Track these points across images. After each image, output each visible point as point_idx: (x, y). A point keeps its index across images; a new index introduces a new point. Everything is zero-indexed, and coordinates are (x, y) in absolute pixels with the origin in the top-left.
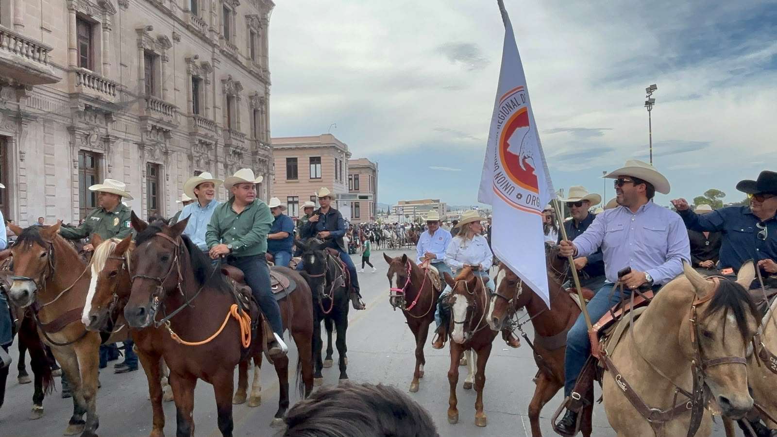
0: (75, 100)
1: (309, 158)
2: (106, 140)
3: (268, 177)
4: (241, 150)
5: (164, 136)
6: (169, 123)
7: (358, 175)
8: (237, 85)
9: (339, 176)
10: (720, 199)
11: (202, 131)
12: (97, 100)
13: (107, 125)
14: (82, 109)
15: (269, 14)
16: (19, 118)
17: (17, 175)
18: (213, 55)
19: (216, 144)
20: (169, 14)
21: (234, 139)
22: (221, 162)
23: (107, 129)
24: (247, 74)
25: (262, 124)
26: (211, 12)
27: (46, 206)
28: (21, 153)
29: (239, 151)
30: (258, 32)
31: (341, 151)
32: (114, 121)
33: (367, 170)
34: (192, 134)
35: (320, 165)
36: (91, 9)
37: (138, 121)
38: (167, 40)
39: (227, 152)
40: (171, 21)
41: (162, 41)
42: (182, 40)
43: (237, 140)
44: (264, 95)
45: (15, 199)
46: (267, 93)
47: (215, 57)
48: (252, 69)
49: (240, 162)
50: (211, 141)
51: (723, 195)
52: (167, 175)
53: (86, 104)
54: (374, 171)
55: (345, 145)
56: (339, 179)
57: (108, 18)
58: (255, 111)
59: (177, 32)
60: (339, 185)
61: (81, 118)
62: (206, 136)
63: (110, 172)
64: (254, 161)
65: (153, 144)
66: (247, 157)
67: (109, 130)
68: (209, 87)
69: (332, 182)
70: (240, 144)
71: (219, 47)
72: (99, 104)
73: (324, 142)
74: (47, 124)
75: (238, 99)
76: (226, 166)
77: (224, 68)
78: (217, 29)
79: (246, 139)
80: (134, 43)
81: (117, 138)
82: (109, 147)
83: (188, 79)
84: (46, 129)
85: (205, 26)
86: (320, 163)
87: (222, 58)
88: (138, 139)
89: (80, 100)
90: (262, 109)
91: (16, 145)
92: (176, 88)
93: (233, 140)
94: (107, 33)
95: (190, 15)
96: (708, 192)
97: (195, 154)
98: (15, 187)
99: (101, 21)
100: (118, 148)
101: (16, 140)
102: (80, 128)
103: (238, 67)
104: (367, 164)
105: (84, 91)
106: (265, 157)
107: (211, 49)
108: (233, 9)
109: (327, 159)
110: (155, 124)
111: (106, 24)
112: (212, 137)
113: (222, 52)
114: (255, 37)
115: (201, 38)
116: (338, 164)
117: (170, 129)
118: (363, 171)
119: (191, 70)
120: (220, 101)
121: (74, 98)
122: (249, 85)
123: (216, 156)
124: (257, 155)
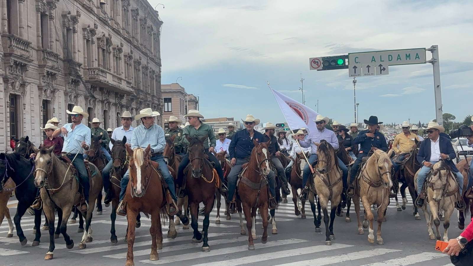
8: (153, 72)
10: (451, 121)
15: (160, 28)
18: (147, 61)
20: (139, 49)
24: (154, 64)
31: (182, 93)
33: (192, 102)
42: (142, 59)
46: (160, 71)
48: (157, 61)
51: (454, 118)
54: (197, 102)
55: (184, 89)
73: (174, 88)
86: (171, 102)
87: (149, 61)
107: (146, 58)
109: (176, 100)
116: (181, 102)
118: (190, 103)
124: (160, 106)
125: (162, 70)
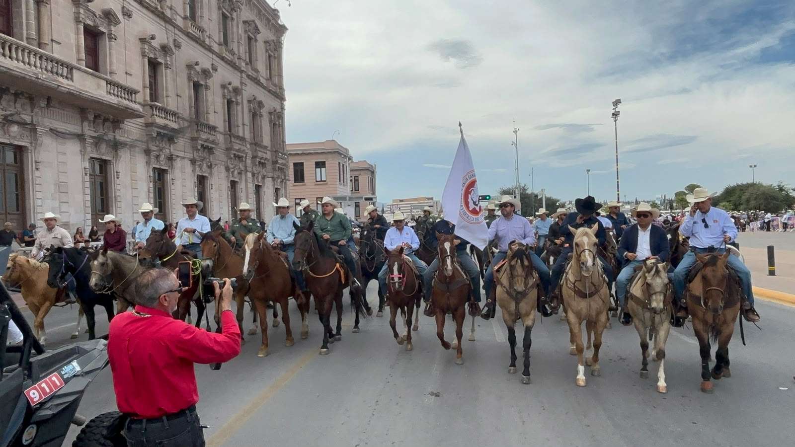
0: (149, 129)
1: (314, 163)
2: (170, 158)
3: (285, 183)
4: (265, 160)
5: (209, 152)
6: (213, 142)
7: (358, 177)
8: (260, 104)
9: (342, 179)
11: (237, 147)
12: (165, 127)
13: (170, 146)
14: (155, 135)
15: (283, 38)
16: (116, 146)
17: (115, 189)
18: (241, 80)
19: (246, 156)
20: (209, 49)
21: (260, 151)
22: (250, 172)
23: (170, 149)
24: (266, 92)
25: (280, 135)
26: (238, 42)
27: (133, 213)
28: (117, 172)
29: (263, 161)
30: (274, 54)
31: (344, 155)
32: (176, 143)
33: (366, 172)
34: (228, 149)
35: (324, 169)
36: (157, 52)
37: (190, 141)
38: (209, 72)
39: (254, 163)
40: (210, 55)
41: (206, 73)
42: (219, 70)
43: (261, 151)
44: (280, 111)
45: (114, 208)
46: (283, 108)
47: (243, 81)
48: (271, 89)
49: (264, 171)
50: (243, 155)
52: (211, 185)
53: (157, 131)
54: (373, 172)
55: (346, 150)
56: (342, 182)
57: (168, 59)
58: (274, 124)
59: (216, 64)
60: (342, 187)
61: (153, 142)
62: (239, 150)
63: (173, 184)
64: (274, 169)
65: (201, 160)
66: (269, 167)
67: (172, 150)
68: (239, 108)
69: (336, 185)
70: (265, 156)
71: (246, 72)
72: (167, 130)
73: (328, 147)
74: (132, 149)
75: (261, 116)
76: (253, 175)
77: (250, 90)
78: (243, 56)
79: (268, 150)
80: (185, 76)
81: (178, 156)
82: (172, 165)
83: (224, 101)
84: (131, 153)
85: (235, 56)
87: (248, 82)
88: (190, 156)
89: (153, 128)
90: (279, 122)
91: (114, 166)
92: (216, 111)
93: (258, 152)
94: (168, 71)
95: (224, 48)
96: (688, 187)
97: (231, 166)
98: (114, 199)
99: (163, 62)
100: (178, 163)
101: (113, 162)
102: (154, 151)
103: (261, 89)
104: (366, 166)
105: (157, 121)
106: (283, 166)
107: (239, 74)
108: (255, 37)
109: (332, 163)
110: (203, 143)
111: (167, 64)
112: (244, 150)
113: (248, 76)
114: (272, 59)
115: (232, 66)
116: (341, 168)
117: (213, 146)
118: (362, 172)
119: (226, 94)
120: (247, 119)
121: (150, 126)
122: (270, 103)
123: (246, 167)
124: (277, 163)
125: (286, 107)
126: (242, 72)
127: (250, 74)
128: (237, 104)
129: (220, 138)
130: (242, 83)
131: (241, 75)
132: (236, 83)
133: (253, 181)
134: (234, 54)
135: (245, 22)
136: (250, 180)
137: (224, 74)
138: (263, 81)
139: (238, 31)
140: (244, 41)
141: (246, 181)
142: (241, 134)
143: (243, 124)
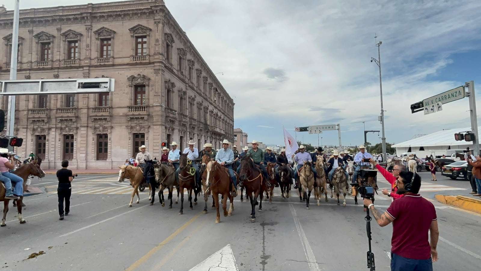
126: (186, 84)
127: (190, 85)
128: (184, 99)
129: (177, 116)
130: (186, 89)
131: (186, 85)
132: (184, 90)
133: (190, 136)
134: (183, 75)
135: (188, 60)
136: (188, 136)
137: (179, 85)
138: (195, 88)
139: (185, 64)
140: (188, 68)
141: (187, 137)
142: (185, 114)
143: (186, 109)
